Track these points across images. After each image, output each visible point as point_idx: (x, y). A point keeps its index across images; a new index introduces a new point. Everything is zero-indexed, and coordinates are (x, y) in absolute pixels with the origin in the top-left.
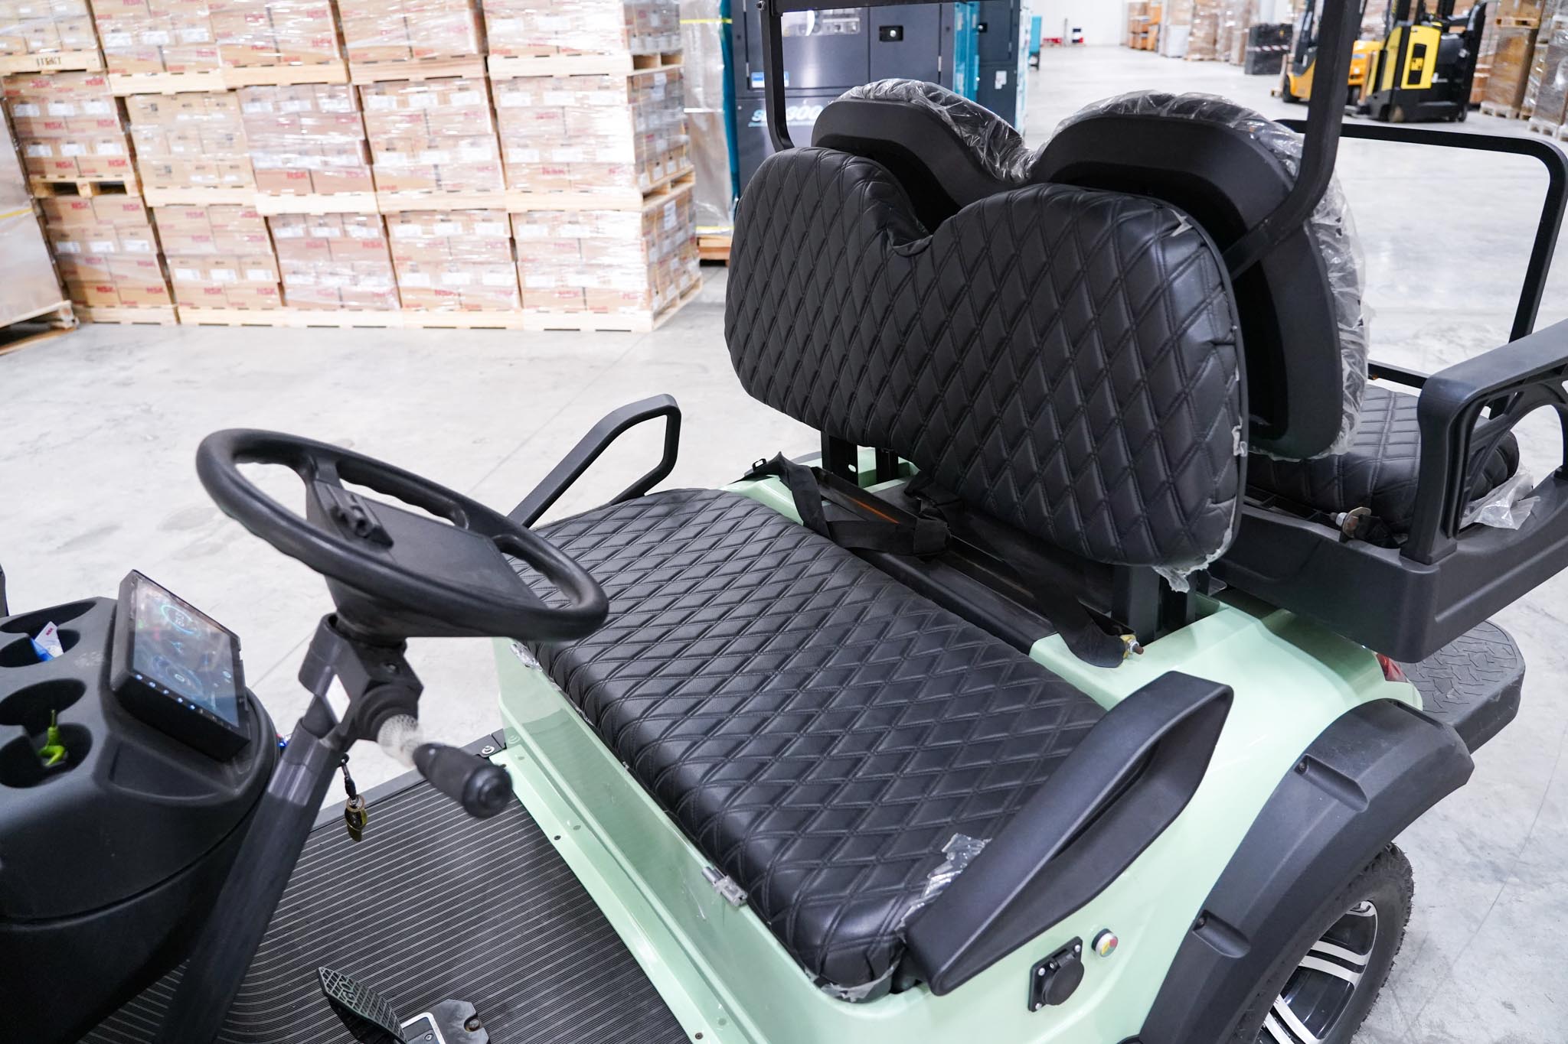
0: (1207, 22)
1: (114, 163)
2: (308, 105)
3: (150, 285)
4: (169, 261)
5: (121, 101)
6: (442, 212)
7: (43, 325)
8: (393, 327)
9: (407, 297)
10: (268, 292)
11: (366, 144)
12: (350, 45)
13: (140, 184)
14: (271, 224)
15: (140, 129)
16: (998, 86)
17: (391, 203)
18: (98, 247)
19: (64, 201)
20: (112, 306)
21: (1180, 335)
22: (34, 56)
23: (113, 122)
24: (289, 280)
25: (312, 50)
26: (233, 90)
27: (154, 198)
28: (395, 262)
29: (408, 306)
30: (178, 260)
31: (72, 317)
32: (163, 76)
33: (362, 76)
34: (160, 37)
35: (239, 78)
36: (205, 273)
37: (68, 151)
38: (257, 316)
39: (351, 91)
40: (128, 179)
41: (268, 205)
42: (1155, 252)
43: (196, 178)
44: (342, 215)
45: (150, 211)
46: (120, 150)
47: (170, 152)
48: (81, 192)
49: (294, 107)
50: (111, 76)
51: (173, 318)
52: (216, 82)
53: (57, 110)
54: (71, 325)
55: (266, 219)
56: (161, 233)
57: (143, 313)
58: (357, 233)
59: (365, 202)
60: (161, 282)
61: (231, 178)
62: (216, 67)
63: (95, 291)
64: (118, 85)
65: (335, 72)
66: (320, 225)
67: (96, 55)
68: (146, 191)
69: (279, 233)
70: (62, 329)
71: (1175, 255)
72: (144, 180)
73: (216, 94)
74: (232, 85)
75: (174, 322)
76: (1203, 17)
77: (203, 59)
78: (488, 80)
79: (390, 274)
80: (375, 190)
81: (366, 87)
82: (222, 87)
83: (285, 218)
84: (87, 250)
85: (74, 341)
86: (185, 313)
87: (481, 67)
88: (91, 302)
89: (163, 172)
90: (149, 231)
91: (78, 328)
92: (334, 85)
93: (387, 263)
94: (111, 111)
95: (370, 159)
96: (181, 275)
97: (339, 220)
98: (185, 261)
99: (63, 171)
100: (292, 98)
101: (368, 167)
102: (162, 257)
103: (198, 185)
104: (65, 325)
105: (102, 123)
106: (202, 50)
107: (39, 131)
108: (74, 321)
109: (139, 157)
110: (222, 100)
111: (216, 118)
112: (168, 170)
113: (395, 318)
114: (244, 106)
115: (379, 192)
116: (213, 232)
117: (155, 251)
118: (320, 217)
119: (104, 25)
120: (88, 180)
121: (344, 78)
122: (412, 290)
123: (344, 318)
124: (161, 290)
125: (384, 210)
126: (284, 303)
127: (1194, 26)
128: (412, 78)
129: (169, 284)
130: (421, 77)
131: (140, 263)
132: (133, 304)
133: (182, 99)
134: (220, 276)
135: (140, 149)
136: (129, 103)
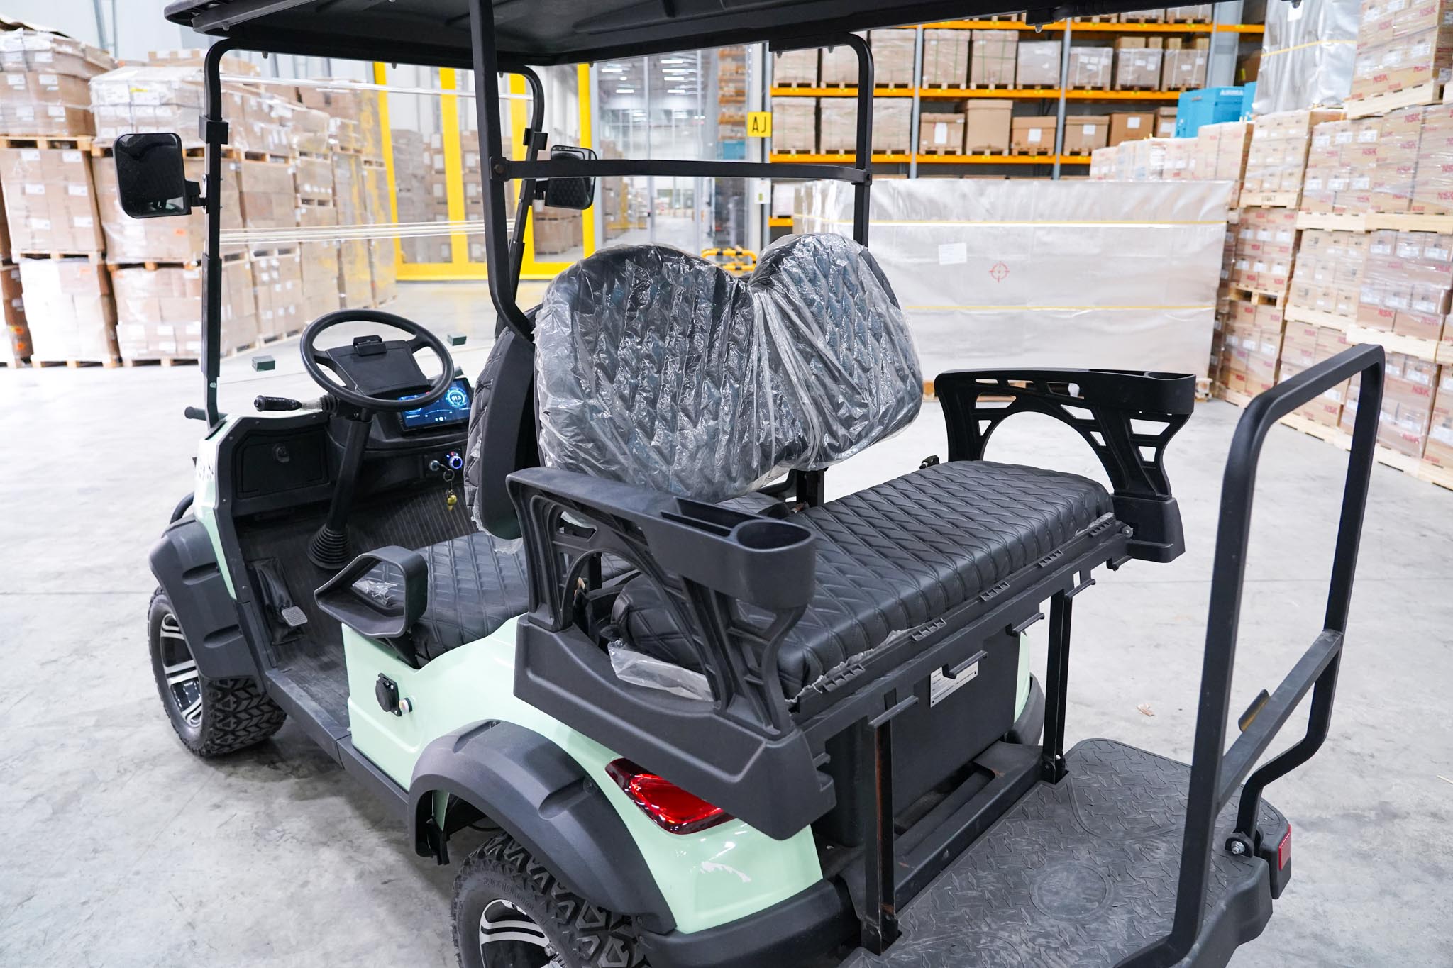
1: (1278, 281)
2: (1417, 251)
4: (1282, 366)
5: (1299, 234)
8: (1409, 474)
9: (1431, 450)
10: (1332, 410)
13: (1286, 300)
17: (1448, 354)
18: (1249, 344)
19: (1240, 305)
20: (1238, 392)
22: (1262, 194)
23: (1289, 249)
25: (1435, 202)
26: (1369, 232)
27: (1290, 314)
28: (1435, 412)
29: (1427, 458)
30: (1288, 367)
31: (1207, 391)
32: (1331, 215)
34: (1339, 184)
35: (1374, 222)
37: (1259, 267)
38: (1318, 430)
40: (1280, 296)
43: (1321, 303)
45: (1285, 323)
46: (1285, 272)
47: (1313, 278)
48: (1253, 300)
50: (1300, 213)
53: (1263, 236)
54: (1204, 396)
56: (1285, 343)
58: (1414, 377)
59: (1429, 349)
61: (1343, 307)
62: (1362, 211)
63: (1236, 378)
64: (1302, 220)
67: (1297, 196)
68: (1288, 307)
72: (1290, 300)
73: (1359, 234)
74: (1369, 227)
79: (1426, 423)
80: (1441, 339)
82: (1362, 229)
84: (1241, 345)
88: (1230, 386)
89: (1303, 294)
90: (1279, 339)
91: (1208, 401)
92: (1443, 235)
93: (1427, 413)
94: (1291, 240)
95: (1447, 309)
99: (1248, 282)
100: (1407, 244)
101: (1442, 316)
102: (1279, 362)
103: (1320, 308)
105: (1283, 249)
106: (1363, 197)
107: (1248, 250)
108: (1207, 395)
109: (1293, 279)
110: (1360, 239)
112: (1307, 292)
113: (1414, 465)
114: (1371, 246)
115: (1443, 342)
116: (1315, 349)
117: (1276, 357)
119: (1310, 172)
120: (1260, 291)
122: (1437, 443)
125: (1440, 360)
131: (1265, 363)
133: (1335, 236)
135: (1297, 272)
136: (1303, 235)
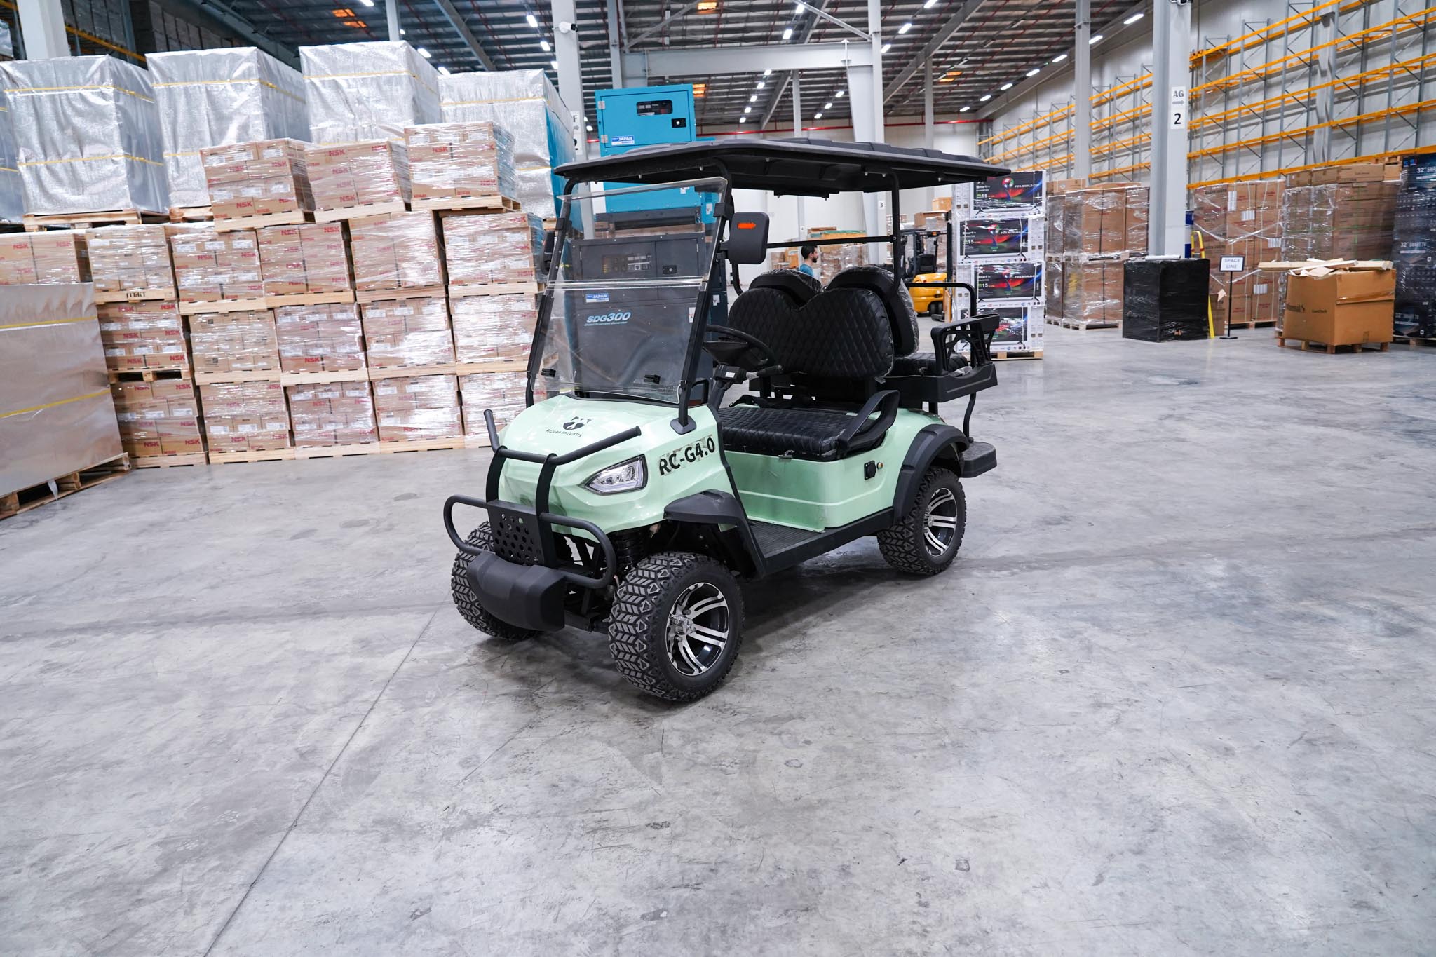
0: (832, 265)
1: (174, 358)
2: (325, 316)
3: (189, 439)
4: (206, 421)
5: (185, 319)
6: (413, 377)
7: (111, 469)
8: (372, 454)
9: (383, 434)
10: (281, 437)
11: (363, 339)
12: (357, 281)
13: (192, 371)
14: (288, 392)
15: (196, 336)
16: (715, 304)
17: (377, 374)
18: (154, 414)
19: (131, 386)
21: (874, 316)
22: (125, 292)
23: (178, 332)
24: (298, 428)
25: (331, 285)
26: (271, 309)
27: (201, 379)
28: (377, 411)
29: (384, 439)
30: (211, 420)
31: (128, 463)
32: (223, 301)
33: (363, 298)
34: (224, 278)
35: (277, 301)
36: (234, 428)
37: (138, 352)
38: (271, 454)
39: (355, 307)
40: (184, 368)
41: (288, 379)
42: (866, 299)
43: (237, 365)
44: (342, 383)
45: (197, 388)
46: (181, 350)
47: (218, 349)
48: (145, 378)
49: (316, 317)
50: (180, 303)
51: (204, 460)
52: (260, 304)
53: (135, 326)
54: (128, 468)
55: (285, 388)
56: (204, 403)
57: (180, 459)
58: (351, 393)
59: (361, 374)
60: (198, 436)
61: (262, 364)
62: (261, 296)
63: (142, 446)
64: (186, 308)
65: (348, 296)
66: (325, 391)
67: (173, 290)
68: (196, 376)
69: (295, 398)
70: (123, 471)
71: (871, 299)
72: (196, 368)
73: (259, 312)
74: (270, 306)
75: (205, 463)
76: (828, 261)
77: (252, 291)
78: (447, 298)
79: (372, 420)
80: (368, 366)
81: (366, 305)
82: (265, 307)
83: (299, 388)
84: (141, 418)
85: (129, 479)
86: (214, 457)
87: (444, 291)
88: (140, 453)
89: (211, 362)
90: (194, 402)
91: (131, 471)
92: (345, 304)
93: (371, 413)
94: (176, 325)
95: (364, 348)
96: (215, 431)
97: (340, 388)
98: (218, 421)
99: (130, 365)
100: (313, 313)
101: (363, 352)
102: (201, 419)
103: (237, 369)
104: (125, 469)
105: (169, 333)
106: (254, 286)
107: (121, 339)
108: (129, 466)
109: (195, 353)
110: (262, 315)
111: (257, 328)
112: (216, 361)
113: (375, 448)
114: (279, 319)
115: (370, 367)
116: (243, 400)
117: (197, 415)
118: (327, 385)
119: (181, 272)
120: (153, 369)
121: (352, 300)
122: (388, 429)
123: (337, 451)
124: (197, 441)
125: (372, 378)
126: (293, 444)
127: (823, 268)
128: (398, 298)
129: (205, 439)
130: (404, 298)
131: (183, 424)
132: (172, 453)
133: (232, 316)
134: (245, 429)
135: (197, 348)
136: (191, 319)
